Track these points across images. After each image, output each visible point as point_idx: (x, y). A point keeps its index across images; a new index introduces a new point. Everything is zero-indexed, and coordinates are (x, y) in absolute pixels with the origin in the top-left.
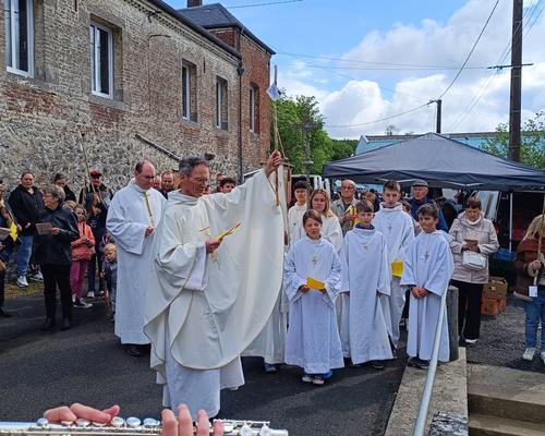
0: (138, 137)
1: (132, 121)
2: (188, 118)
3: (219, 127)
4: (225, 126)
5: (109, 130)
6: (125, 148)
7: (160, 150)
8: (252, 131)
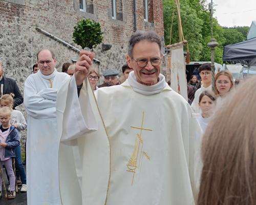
0: (39, 31)
1: (32, 15)
2: (84, 10)
3: (114, 18)
4: (120, 17)
5: (11, 24)
6: (26, 42)
7: (60, 42)
8: (146, 20)
